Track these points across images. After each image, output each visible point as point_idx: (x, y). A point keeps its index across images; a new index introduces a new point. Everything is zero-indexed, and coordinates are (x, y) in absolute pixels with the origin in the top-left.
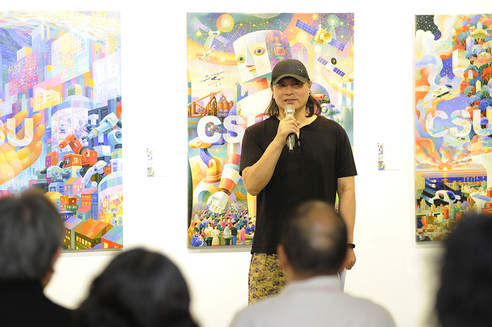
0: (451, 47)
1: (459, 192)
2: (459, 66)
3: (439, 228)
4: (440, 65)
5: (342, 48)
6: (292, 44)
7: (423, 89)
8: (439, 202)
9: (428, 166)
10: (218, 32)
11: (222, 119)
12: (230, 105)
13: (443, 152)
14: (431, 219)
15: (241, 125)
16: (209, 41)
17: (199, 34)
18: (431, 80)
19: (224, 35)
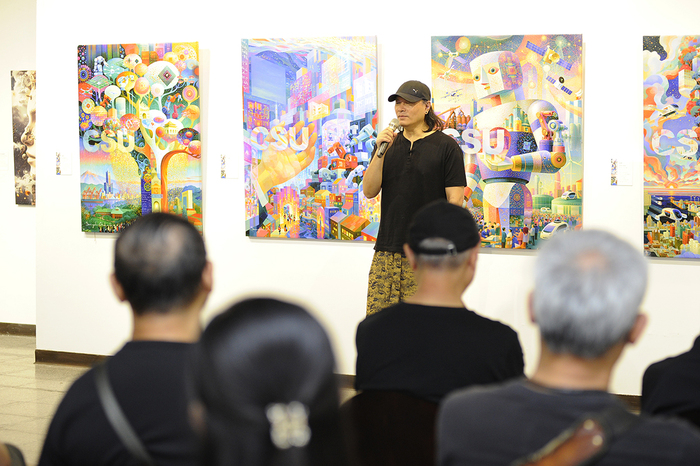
0: (677, 67)
1: (685, 211)
2: (685, 86)
3: (665, 245)
4: (666, 85)
5: (569, 68)
6: (522, 63)
7: (649, 108)
8: (665, 220)
9: (654, 184)
10: (457, 53)
11: (461, 132)
12: (467, 119)
13: (669, 171)
14: (657, 235)
15: (477, 138)
16: (449, 62)
17: (441, 55)
18: (657, 99)
19: (461, 55)
